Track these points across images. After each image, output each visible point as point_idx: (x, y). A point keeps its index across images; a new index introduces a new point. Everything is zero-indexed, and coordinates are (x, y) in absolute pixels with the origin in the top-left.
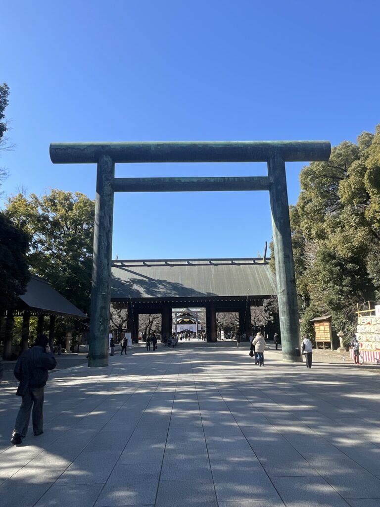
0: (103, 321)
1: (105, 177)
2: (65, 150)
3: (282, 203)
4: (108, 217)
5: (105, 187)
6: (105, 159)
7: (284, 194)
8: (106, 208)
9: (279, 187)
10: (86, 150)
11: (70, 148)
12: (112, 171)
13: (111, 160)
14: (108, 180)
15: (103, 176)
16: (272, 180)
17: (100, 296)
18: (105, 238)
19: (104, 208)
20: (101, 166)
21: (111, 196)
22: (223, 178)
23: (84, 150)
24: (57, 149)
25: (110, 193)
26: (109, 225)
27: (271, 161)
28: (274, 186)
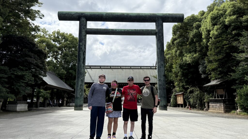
0: (81, 91)
1: (83, 27)
2: (65, 15)
3: (161, 42)
4: (84, 46)
5: (83, 32)
6: (83, 19)
7: (162, 37)
8: (83, 41)
9: (160, 34)
10: (74, 15)
11: (67, 14)
12: (86, 25)
13: (85, 20)
14: (84, 29)
15: (82, 27)
16: (157, 31)
17: (80, 80)
18: (83, 55)
19: (82, 41)
20: (81, 22)
21: (85, 36)
22: (135, 30)
23: (73, 15)
24: (61, 14)
25: (85, 35)
26: (84, 49)
27: (157, 22)
28: (158, 34)
